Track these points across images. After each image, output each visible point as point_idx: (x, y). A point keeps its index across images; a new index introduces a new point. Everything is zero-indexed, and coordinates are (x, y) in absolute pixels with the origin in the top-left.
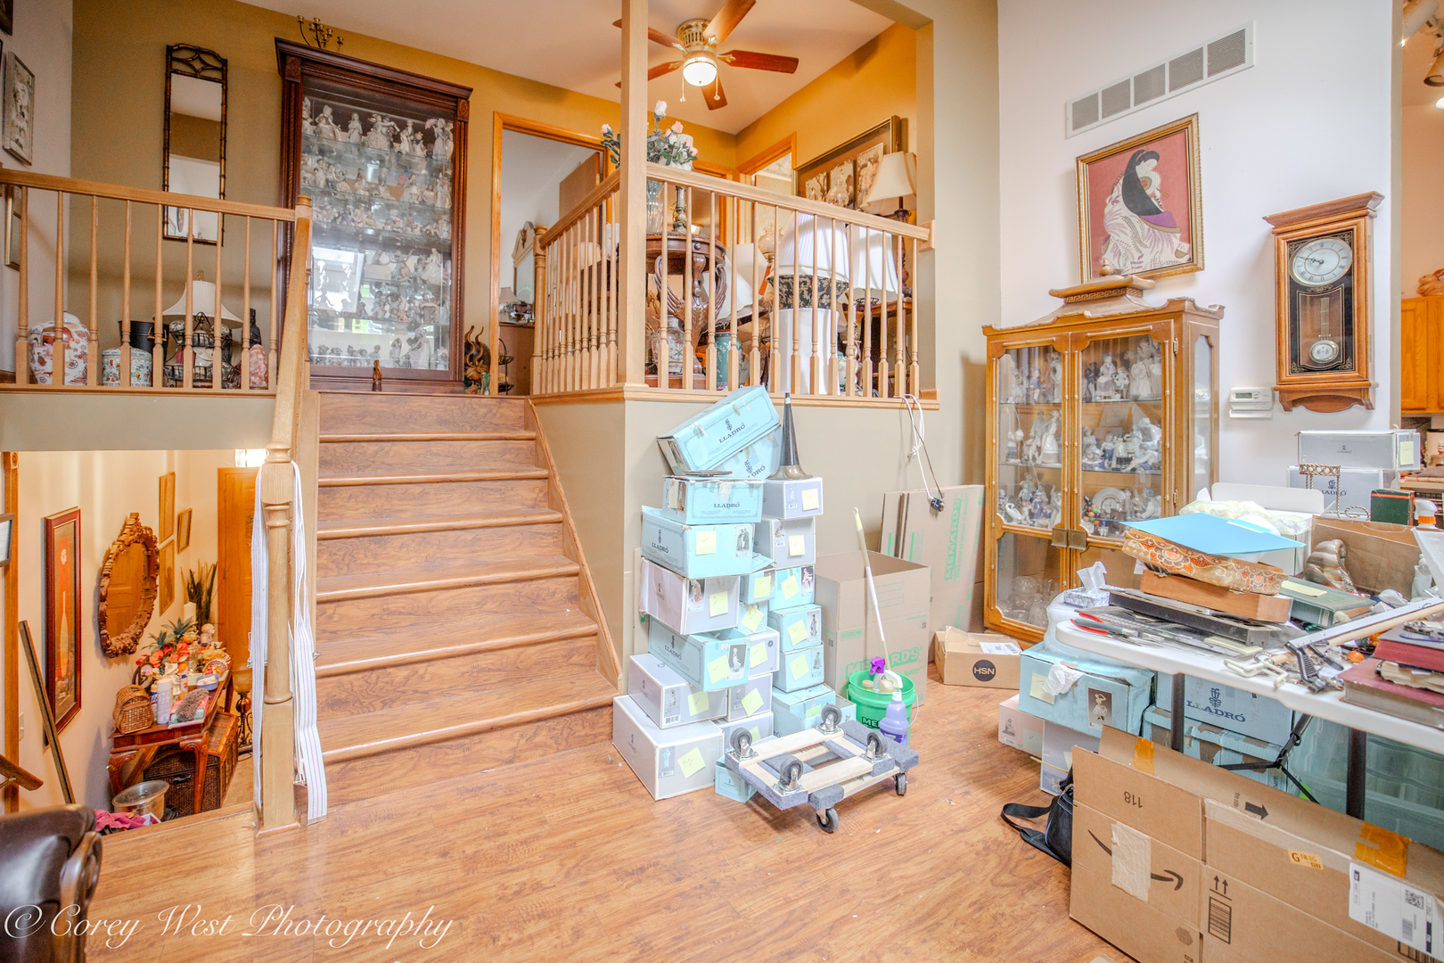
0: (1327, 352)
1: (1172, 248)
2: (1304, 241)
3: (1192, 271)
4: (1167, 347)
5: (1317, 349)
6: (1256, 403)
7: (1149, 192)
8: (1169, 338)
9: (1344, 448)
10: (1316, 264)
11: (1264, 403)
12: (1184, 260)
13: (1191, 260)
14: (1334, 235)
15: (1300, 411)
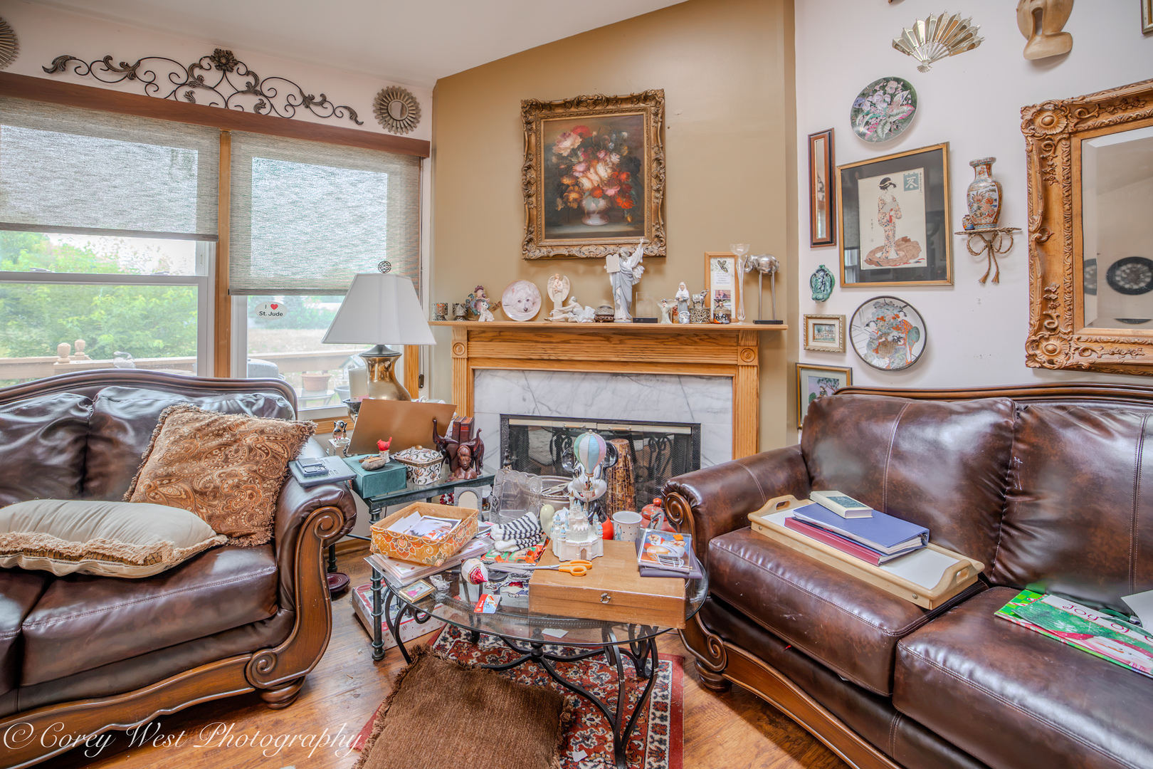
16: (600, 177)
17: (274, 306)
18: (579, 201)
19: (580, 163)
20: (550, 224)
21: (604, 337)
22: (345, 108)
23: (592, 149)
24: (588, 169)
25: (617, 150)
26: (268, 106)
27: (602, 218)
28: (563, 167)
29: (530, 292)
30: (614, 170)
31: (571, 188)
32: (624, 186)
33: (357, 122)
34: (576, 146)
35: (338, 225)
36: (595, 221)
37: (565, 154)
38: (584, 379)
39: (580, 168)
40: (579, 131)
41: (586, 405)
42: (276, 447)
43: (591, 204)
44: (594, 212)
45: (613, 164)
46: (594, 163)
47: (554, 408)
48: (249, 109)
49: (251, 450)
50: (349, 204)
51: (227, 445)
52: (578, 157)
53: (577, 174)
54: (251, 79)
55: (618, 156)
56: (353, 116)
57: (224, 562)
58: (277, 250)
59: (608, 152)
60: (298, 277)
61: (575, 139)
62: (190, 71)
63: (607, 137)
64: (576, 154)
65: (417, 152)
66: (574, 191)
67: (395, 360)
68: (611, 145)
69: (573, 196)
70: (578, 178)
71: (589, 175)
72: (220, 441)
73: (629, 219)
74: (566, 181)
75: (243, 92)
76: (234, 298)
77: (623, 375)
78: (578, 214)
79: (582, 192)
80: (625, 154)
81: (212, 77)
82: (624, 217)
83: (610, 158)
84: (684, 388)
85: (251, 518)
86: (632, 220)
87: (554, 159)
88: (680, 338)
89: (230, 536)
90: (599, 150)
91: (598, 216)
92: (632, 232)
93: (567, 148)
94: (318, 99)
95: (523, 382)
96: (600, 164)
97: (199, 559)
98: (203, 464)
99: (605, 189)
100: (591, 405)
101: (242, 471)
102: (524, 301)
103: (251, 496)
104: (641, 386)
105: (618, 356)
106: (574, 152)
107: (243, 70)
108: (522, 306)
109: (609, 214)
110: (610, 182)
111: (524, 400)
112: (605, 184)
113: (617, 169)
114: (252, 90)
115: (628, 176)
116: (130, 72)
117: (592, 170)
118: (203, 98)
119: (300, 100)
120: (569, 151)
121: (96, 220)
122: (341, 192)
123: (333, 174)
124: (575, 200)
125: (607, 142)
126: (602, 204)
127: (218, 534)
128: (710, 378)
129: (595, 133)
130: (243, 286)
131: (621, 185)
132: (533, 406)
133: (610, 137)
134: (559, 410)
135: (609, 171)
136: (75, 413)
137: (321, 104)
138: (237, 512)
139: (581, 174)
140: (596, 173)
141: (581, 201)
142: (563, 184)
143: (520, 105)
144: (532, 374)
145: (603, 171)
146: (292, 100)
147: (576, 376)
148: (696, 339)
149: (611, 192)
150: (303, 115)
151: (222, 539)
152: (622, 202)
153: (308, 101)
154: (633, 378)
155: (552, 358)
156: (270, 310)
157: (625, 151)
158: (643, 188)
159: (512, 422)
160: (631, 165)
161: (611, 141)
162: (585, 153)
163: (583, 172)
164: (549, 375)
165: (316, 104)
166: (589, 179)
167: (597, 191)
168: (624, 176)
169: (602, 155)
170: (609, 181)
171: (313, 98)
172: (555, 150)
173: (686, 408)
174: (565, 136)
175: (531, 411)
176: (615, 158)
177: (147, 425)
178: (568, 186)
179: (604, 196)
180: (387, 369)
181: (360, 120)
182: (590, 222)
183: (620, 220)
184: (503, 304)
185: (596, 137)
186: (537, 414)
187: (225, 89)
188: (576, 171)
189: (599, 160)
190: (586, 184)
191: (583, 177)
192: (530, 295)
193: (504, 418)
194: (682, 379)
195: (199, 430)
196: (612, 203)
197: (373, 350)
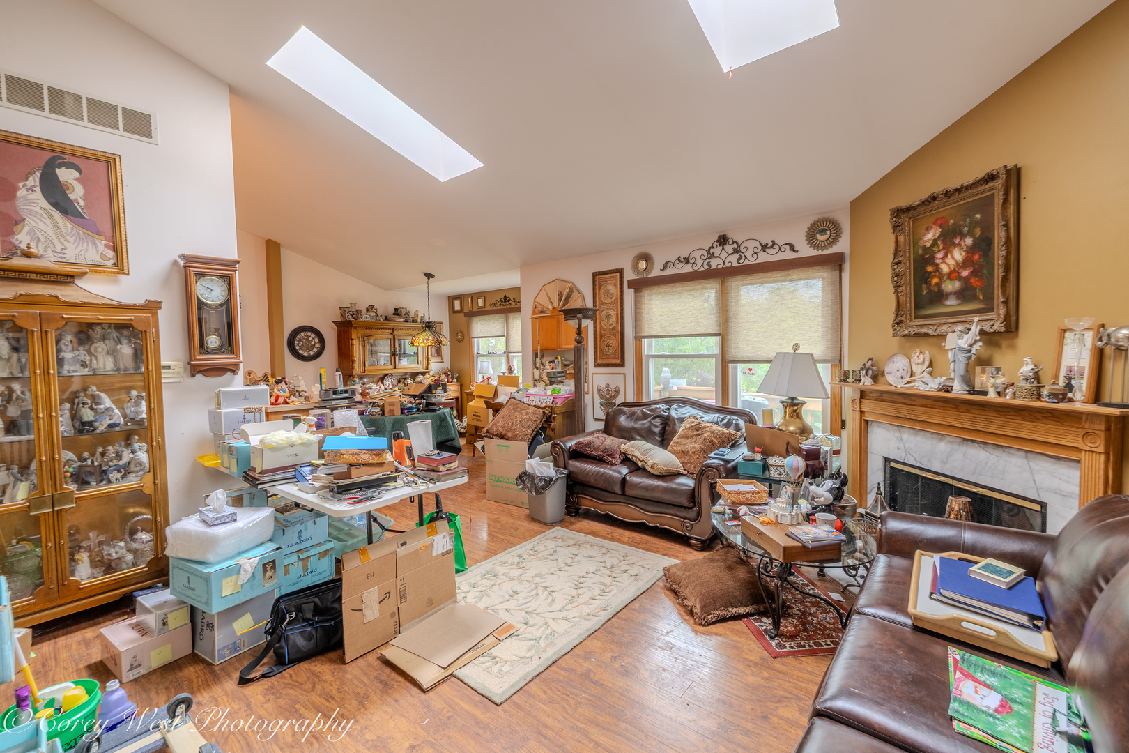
0: (216, 343)
1: (97, 251)
2: (204, 275)
3: (119, 273)
4: (148, 334)
5: (209, 342)
6: (173, 372)
7: (72, 196)
8: (149, 328)
9: (245, 397)
10: (209, 290)
11: (178, 372)
12: (110, 263)
13: (116, 264)
14: (220, 277)
15: (199, 376)
16: (956, 261)
17: (750, 370)
18: (938, 285)
19: (940, 251)
20: (918, 306)
21: (954, 405)
22: (786, 244)
23: (949, 238)
24: (946, 256)
25: (970, 233)
26: (744, 258)
27: (958, 298)
28: (926, 257)
29: (905, 363)
30: (967, 252)
31: (933, 274)
32: (976, 267)
33: (794, 251)
34: (937, 237)
35: (782, 321)
36: (952, 302)
37: (928, 245)
38: (941, 439)
39: (940, 255)
40: (939, 222)
41: (942, 462)
42: (715, 440)
43: (950, 286)
44: (951, 293)
45: (967, 247)
46: (951, 249)
47: (918, 460)
48: (735, 264)
49: (705, 439)
50: (789, 306)
51: (699, 435)
52: (938, 246)
53: (937, 261)
54: (735, 245)
55: (971, 239)
56: (792, 248)
57: (682, 480)
58: (748, 338)
59: (963, 236)
60: (759, 353)
61: (936, 230)
62: (708, 252)
63: (962, 222)
64: (937, 244)
65: (836, 262)
66: (935, 277)
67: (802, 406)
68: (966, 229)
69: (935, 281)
70: (938, 264)
71: (947, 260)
72: (697, 433)
73: (981, 297)
74: (930, 269)
75: (731, 254)
76: (730, 365)
77: (972, 441)
78: (939, 297)
79: (941, 276)
80: (977, 236)
81: (717, 251)
82: (976, 296)
83: (965, 242)
84: (1031, 464)
85: (695, 467)
86: (983, 298)
87: (920, 252)
88: (1023, 413)
89: (688, 472)
90: (955, 237)
91: (954, 296)
92: (982, 309)
93: (929, 240)
94: (770, 244)
95: (898, 434)
96: (956, 249)
97: (675, 475)
98: (688, 441)
99: (960, 271)
100: (946, 463)
101: (698, 446)
102: (901, 370)
103: (698, 458)
104: (989, 454)
105: (961, 423)
106: (935, 242)
107: (731, 241)
108: (899, 374)
109: (965, 294)
110: (965, 264)
111: (898, 449)
112: (961, 267)
113: (971, 251)
114: (736, 251)
115: (980, 256)
116: (687, 261)
117: (949, 256)
118: (715, 263)
119: (760, 248)
120: (931, 242)
121: (676, 331)
122: (784, 300)
123: (779, 289)
124: (936, 284)
125: (962, 227)
126: (957, 285)
127: (685, 470)
128: (1059, 459)
129: (952, 222)
130: (732, 359)
131: (974, 266)
132: (904, 455)
133: (965, 221)
134: (921, 461)
135: (964, 254)
136: (662, 413)
137: (772, 247)
138: (691, 463)
139: (941, 261)
140: (953, 258)
141: (941, 284)
142: (927, 272)
143: (889, 213)
144: (906, 430)
145: (958, 255)
146: (756, 251)
147: (935, 436)
148: (1038, 416)
149: (965, 273)
150: (764, 258)
151: (686, 472)
152: (975, 282)
153: (764, 247)
154: (981, 445)
155: (912, 418)
156: (748, 372)
157: (978, 232)
158: (994, 266)
159: (893, 464)
160: (984, 246)
161: (966, 226)
162: (944, 242)
163: (942, 259)
164: (915, 432)
165: (769, 248)
166: (947, 264)
167: (953, 275)
168: (976, 257)
169: (957, 241)
170: (963, 263)
171: (767, 244)
172: (921, 243)
173: (1032, 484)
174: (928, 229)
175: (903, 458)
176: (969, 241)
177: (682, 420)
178: (931, 272)
179: (959, 278)
180: (795, 411)
181: (796, 249)
182: (948, 303)
183: (974, 298)
184: (886, 372)
185: (953, 224)
186: (906, 462)
187: (724, 255)
188: (937, 259)
189: (955, 245)
190: (945, 268)
191: (942, 263)
192: (905, 366)
193: (887, 460)
194: (1029, 455)
195: (692, 426)
196: (966, 283)
197: (787, 399)
